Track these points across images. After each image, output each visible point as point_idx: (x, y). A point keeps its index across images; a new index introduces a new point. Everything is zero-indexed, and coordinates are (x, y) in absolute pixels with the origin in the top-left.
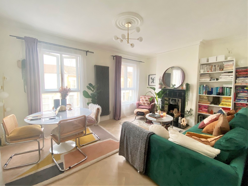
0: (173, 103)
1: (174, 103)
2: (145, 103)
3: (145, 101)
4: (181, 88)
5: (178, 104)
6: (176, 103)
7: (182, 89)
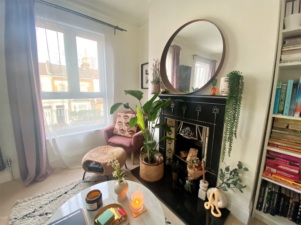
0: (187, 134)
1: (189, 134)
2: (124, 131)
3: (124, 124)
4: (209, 93)
5: (199, 139)
6: (194, 136)
7: (214, 95)
